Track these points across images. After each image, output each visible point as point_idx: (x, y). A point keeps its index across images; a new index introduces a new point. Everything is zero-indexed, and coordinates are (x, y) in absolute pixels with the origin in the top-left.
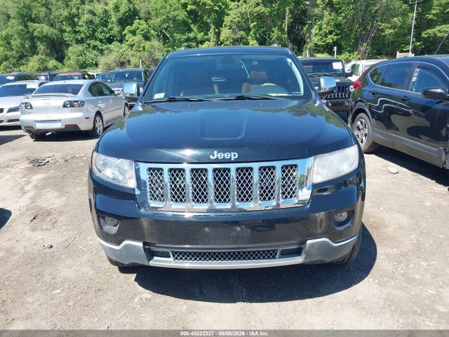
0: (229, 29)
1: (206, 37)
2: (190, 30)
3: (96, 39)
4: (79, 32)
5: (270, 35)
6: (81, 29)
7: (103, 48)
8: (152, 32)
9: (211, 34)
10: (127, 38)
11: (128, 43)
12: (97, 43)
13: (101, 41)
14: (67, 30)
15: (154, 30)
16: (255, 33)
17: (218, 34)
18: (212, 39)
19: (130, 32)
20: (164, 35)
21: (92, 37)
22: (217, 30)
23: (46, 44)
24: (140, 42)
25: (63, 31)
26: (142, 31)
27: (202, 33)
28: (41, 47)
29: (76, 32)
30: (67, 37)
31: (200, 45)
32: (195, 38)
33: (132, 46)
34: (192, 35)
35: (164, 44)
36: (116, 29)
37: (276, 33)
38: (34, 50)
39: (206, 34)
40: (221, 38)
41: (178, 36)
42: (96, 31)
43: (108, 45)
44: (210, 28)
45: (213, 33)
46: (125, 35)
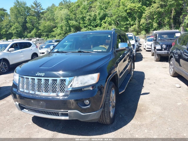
0: (145, 19)
1: (134, 23)
2: (128, 20)
3: (91, 26)
4: (85, 23)
5: (163, 21)
6: (86, 22)
7: (93, 29)
8: (113, 22)
9: (137, 22)
10: (102, 25)
11: (103, 27)
12: (92, 27)
13: (93, 26)
14: (82, 23)
15: (113, 21)
16: (156, 21)
17: (139, 22)
18: (137, 24)
19: (104, 22)
20: (118, 23)
21: (90, 25)
22: (139, 20)
23: (74, 28)
24: (107, 26)
25: (80, 23)
26: (108, 22)
27: (133, 22)
28: (72, 29)
29: (84, 23)
30: (81, 25)
31: (131, 27)
32: (130, 23)
33: (104, 28)
34: (128, 22)
35: (117, 27)
36: (99, 22)
37: (166, 20)
38: (70, 31)
39: (135, 22)
40: (141, 23)
41: (122, 23)
42: (91, 23)
43: (95, 28)
44: (136, 19)
45: (137, 21)
46: (102, 24)
